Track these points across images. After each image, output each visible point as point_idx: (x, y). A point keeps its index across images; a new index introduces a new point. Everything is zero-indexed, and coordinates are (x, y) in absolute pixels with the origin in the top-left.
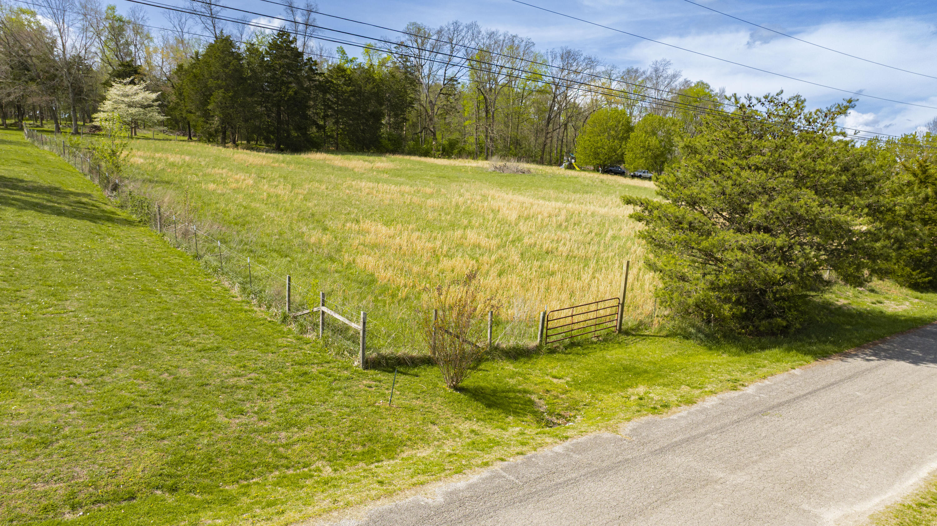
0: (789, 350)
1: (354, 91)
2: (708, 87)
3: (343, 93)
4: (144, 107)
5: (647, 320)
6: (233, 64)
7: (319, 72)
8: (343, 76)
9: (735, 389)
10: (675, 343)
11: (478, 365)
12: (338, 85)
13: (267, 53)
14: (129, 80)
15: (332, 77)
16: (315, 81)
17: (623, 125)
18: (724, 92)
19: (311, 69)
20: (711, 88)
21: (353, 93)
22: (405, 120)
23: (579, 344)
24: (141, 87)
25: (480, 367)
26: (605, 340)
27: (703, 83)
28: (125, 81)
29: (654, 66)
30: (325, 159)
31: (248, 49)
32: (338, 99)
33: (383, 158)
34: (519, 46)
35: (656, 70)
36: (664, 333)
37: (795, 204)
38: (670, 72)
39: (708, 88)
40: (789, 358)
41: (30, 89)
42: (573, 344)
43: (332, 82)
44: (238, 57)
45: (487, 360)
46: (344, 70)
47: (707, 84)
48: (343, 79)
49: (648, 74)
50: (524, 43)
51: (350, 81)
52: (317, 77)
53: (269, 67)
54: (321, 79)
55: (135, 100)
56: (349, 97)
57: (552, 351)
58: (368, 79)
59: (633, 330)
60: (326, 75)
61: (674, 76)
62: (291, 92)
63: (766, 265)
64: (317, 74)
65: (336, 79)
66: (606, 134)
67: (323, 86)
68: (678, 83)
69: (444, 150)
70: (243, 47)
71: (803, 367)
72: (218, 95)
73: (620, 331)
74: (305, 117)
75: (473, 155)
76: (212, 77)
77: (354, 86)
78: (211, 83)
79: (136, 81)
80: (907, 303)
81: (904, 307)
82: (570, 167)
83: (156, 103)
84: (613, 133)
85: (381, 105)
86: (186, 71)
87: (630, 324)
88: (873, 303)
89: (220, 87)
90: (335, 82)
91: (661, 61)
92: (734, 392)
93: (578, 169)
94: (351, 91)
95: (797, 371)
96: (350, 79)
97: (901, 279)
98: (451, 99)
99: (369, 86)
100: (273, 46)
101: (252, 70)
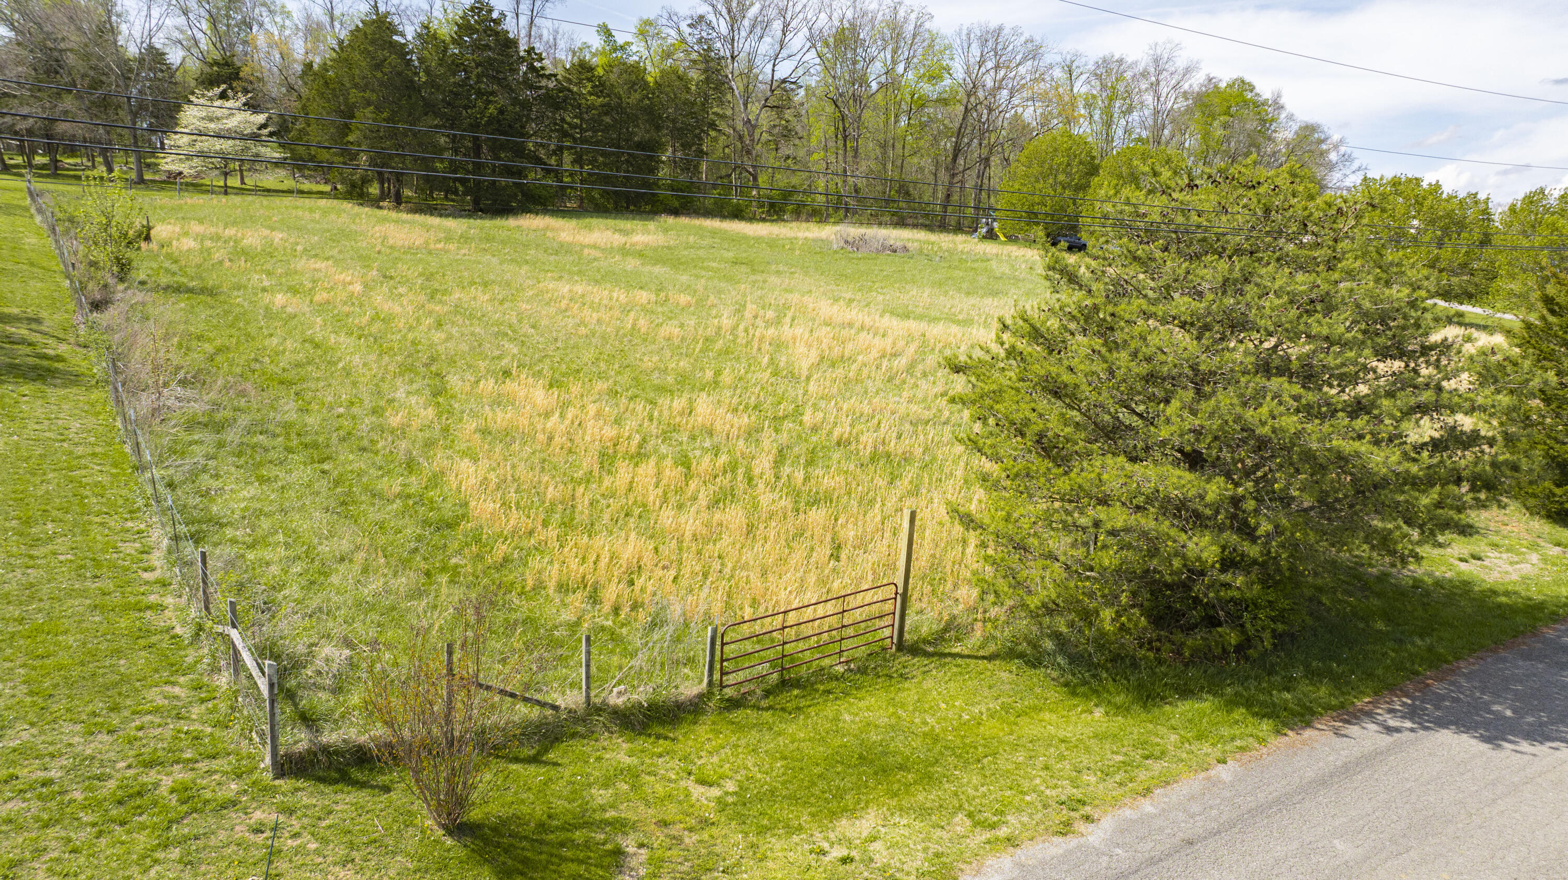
0: (1232, 704)
1: (608, 105)
2: (1252, 88)
3: (590, 108)
4: (243, 138)
5: (963, 620)
6: (390, 64)
7: (547, 72)
8: (589, 80)
9: (1066, 829)
10: (1005, 675)
11: (546, 751)
12: (580, 95)
13: (454, 41)
14: (217, 91)
15: (569, 81)
16: (540, 88)
17: (1081, 163)
18: (1279, 96)
19: (532, 68)
20: (1257, 90)
21: (607, 109)
22: (701, 153)
23: (797, 683)
24: (238, 104)
25: (551, 756)
26: (863, 671)
27: (1243, 82)
28: (210, 94)
29: (1152, 52)
30: (547, 228)
31: (419, 36)
32: (582, 119)
33: (651, 225)
34: (906, 19)
35: (1157, 61)
36: (992, 648)
37: (1249, 414)
38: (1181, 63)
39: (1251, 91)
40: (1226, 732)
41: (61, 107)
42: (784, 684)
43: (569, 90)
44: (401, 51)
45: (573, 735)
46: (591, 69)
47: (1250, 84)
48: (589, 85)
49: (1141, 68)
50: (913, 16)
51: (601, 87)
52: (544, 82)
53: (456, 66)
54: (551, 85)
55: (230, 126)
56: (599, 115)
57: (734, 704)
58: (634, 84)
59: (930, 643)
60: (559, 77)
61: (1187, 71)
62: (492, 110)
63: (1184, 537)
64: (543, 76)
65: (576, 85)
66: (1051, 181)
67: (551, 97)
68: (1195, 82)
69: (772, 205)
70: (410, 32)
71: (1246, 757)
72: (365, 117)
73: (901, 646)
74: (519, 151)
75: (817, 215)
76: (356, 86)
77: (608, 96)
78: (355, 95)
79: (230, 93)
80: (1534, 557)
81: (1526, 568)
82: (991, 235)
83: (265, 131)
84: (1061, 177)
85: (658, 128)
86: (315, 74)
87: (925, 631)
88: (1461, 560)
89: (369, 103)
90: (575, 89)
91: (1164, 43)
92: (1060, 839)
93: (1003, 238)
94: (602, 106)
95: (1224, 773)
96: (602, 84)
97: (1532, 502)
98: (788, 114)
99: (636, 96)
100: (464, 27)
101: (428, 72)
